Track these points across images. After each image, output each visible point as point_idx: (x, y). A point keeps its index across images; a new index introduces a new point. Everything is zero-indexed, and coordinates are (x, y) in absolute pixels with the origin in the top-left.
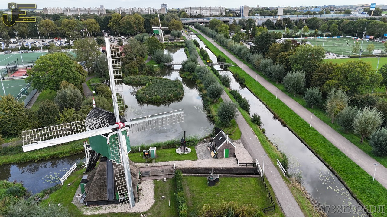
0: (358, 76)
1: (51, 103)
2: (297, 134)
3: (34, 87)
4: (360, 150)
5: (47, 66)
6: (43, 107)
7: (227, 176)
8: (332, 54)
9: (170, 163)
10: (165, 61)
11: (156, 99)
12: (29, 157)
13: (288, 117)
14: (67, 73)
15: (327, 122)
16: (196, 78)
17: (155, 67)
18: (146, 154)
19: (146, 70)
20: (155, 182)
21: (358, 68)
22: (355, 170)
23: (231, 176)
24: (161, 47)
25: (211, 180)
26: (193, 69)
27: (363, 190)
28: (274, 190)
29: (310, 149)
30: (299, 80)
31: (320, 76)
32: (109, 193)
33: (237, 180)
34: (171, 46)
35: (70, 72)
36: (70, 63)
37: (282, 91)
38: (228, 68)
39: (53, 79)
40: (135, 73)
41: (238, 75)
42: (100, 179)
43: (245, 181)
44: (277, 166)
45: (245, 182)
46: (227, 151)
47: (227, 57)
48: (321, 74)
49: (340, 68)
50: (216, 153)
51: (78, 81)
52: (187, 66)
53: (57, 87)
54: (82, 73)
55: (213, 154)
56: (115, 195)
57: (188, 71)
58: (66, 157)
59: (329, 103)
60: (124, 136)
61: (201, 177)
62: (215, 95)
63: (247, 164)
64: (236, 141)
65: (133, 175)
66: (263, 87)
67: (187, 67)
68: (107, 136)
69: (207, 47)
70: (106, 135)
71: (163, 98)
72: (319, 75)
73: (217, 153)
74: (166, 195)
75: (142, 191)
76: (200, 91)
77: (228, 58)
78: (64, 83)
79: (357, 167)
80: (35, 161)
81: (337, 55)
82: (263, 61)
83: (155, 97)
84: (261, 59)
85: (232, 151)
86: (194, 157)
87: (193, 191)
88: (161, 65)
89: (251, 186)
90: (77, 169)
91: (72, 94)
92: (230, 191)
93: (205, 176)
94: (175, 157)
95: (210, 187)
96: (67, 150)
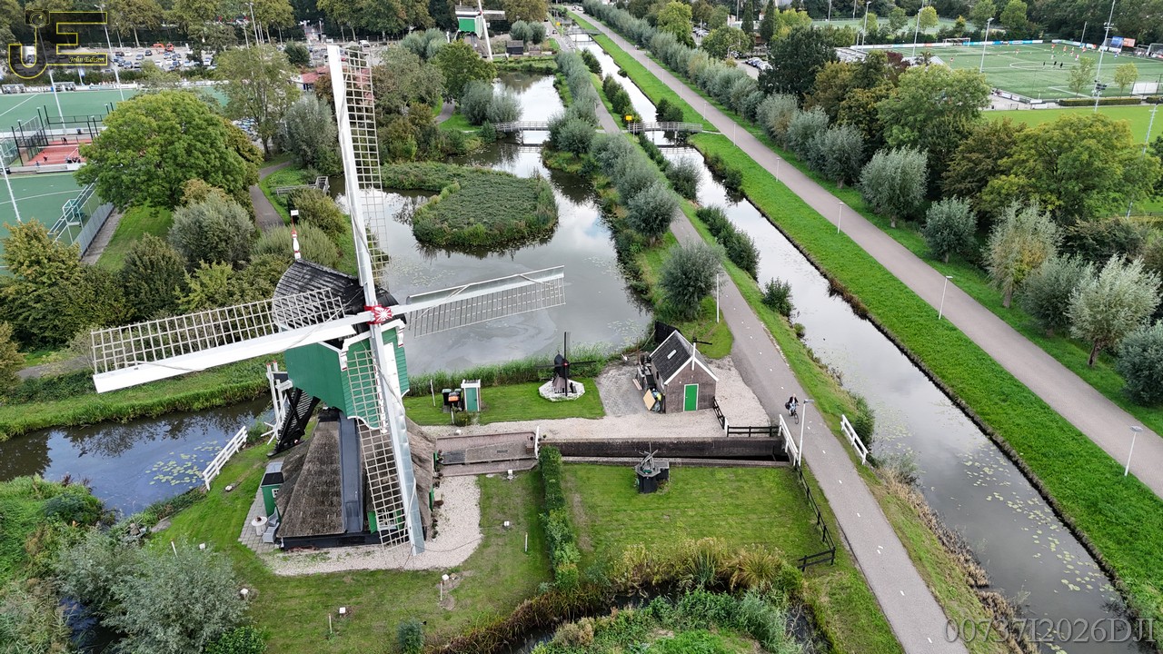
0: (1089, 164)
1: (161, 246)
2: (898, 340)
3: (104, 197)
4: (1087, 386)
5: (140, 134)
6: (137, 259)
7: (693, 464)
8: (1008, 96)
9: (525, 426)
10: (497, 119)
11: (475, 235)
12: (104, 408)
13: (873, 288)
14: (204, 153)
15: (992, 306)
16: (592, 169)
17: (466, 136)
18: (450, 399)
19: (439, 146)
20: (482, 481)
21: (1090, 137)
22: (1072, 446)
23: (705, 464)
24: (483, 72)
25: (646, 475)
26: (584, 143)
27: (1095, 504)
28: (832, 506)
29: (937, 385)
30: (908, 177)
31: (972, 165)
32: (349, 515)
33: (722, 474)
34: (514, 69)
35: (210, 150)
36: (209, 125)
37: (856, 209)
38: (690, 140)
39: (160, 172)
40: (406, 155)
41: (722, 162)
42: (321, 473)
43: (747, 477)
44: (841, 435)
45: (746, 482)
46: (691, 391)
47: (686, 104)
48: (974, 156)
49: (1036, 138)
50: (659, 397)
51: (235, 180)
52: (564, 135)
53: (173, 199)
54: (246, 154)
55: (649, 398)
56: (366, 518)
57: (569, 148)
58: (213, 408)
59: (997, 246)
60: (390, 347)
61: (617, 468)
62: (655, 223)
63: (750, 428)
64: (718, 362)
65: (416, 460)
66: (797, 199)
67: (567, 138)
68: (341, 348)
69: (623, 74)
70: (338, 343)
71: (496, 232)
72: (970, 160)
73: (663, 397)
74: (514, 517)
75: (442, 506)
76: (607, 210)
77: (691, 109)
78: (195, 184)
79: (1078, 436)
80: (121, 419)
81: (1024, 97)
82: (799, 119)
83: (471, 229)
84: (790, 110)
85: (707, 391)
86: (593, 408)
87: (592, 507)
88: (485, 129)
89: (764, 492)
90: (249, 443)
91: (222, 218)
92: (702, 506)
93: (627, 463)
94: (537, 409)
95: (643, 496)
96: (216, 388)
